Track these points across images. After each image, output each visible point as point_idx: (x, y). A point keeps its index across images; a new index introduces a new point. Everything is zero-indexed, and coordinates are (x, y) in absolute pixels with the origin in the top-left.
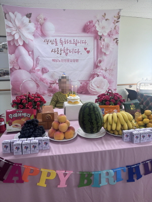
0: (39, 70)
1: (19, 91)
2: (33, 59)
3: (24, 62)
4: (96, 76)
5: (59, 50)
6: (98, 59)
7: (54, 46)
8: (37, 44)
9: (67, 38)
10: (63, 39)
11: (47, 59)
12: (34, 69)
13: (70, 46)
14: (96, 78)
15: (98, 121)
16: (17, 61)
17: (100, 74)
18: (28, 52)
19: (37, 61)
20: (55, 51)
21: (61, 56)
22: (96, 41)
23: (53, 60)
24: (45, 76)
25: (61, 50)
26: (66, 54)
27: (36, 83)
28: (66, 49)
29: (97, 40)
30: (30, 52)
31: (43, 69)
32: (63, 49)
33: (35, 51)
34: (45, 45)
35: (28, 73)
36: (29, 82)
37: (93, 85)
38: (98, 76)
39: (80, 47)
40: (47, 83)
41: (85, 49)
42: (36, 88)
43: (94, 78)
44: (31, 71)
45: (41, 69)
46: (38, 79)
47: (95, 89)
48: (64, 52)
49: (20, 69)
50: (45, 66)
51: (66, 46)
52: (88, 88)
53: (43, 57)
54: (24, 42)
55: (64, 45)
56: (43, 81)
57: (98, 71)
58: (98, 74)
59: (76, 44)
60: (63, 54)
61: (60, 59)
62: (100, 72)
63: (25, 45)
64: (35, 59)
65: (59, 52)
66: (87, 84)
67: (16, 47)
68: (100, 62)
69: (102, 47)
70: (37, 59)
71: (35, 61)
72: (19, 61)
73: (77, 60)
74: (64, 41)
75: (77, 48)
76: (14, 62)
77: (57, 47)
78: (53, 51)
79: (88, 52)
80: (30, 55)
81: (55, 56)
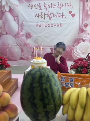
0: (23, 35)
1: (6, 55)
2: (18, 24)
3: (10, 27)
4: (81, 41)
5: (43, 14)
6: (84, 23)
7: (38, 11)
8: (21, 9)
9: (51, 2)
10: (47, 3)
11: (31, 24)
12: (19, 34)
13: (54, 10)
14: (81, 44)
15: (46, 101)
16: (4, 27)
17: (86, 39)
18: (14, 17)
19: (21, 26)
20: (39, 16)
21: (45, 20)
22: (81, 3)
23: (37, 25)
24: (29, 41)
25: (45, 15)
26: (50, 18)
27: (21, 48)
28: (49, 13)
29: (83, 2)
30: (16, 18)
31: (27, 34)
32: (46, 13)
33: (19, 16)
34: (29, 10)
35: (14, 38)
36: (14, 46)
37: (78, 51)
38: (84, 41)
39: (65, 10)
40: (30, 48)
41: (70, 12)
42: (21, 52)
43: (79, 43)
44: (16, 36)
45: (25, 34)
46: (23, 44)
47: (80, 56)
48: (48, 16)
49: (7, 34)
50: (29, 31)
51: (50, 10)
52: (72, 54)
53: (27, 22)
54: (10, 7)
55: (48, 9)
56: (26, 46)
57: (84, 36)
58: (84, 39)
59: (60, 8)
60: (47, 18)
61: (44, 24)
62: (85, 37)
63: (11, 11)
64: (20, 24)
65: (43, 16)
66: (72, 49)
67: (3, 13)
68: (86, 26)
69: (88, 9)
70: (22, 24)
71: (20, 26)
72: (6, 26)
73: (61, 25)
74: (48, 5)
75: (61, 12)
76: (1, 27)
77: (41, 11)
78: (37, 15)
79: (73, 15)
80: (15, 20)
81: (39, 20)
